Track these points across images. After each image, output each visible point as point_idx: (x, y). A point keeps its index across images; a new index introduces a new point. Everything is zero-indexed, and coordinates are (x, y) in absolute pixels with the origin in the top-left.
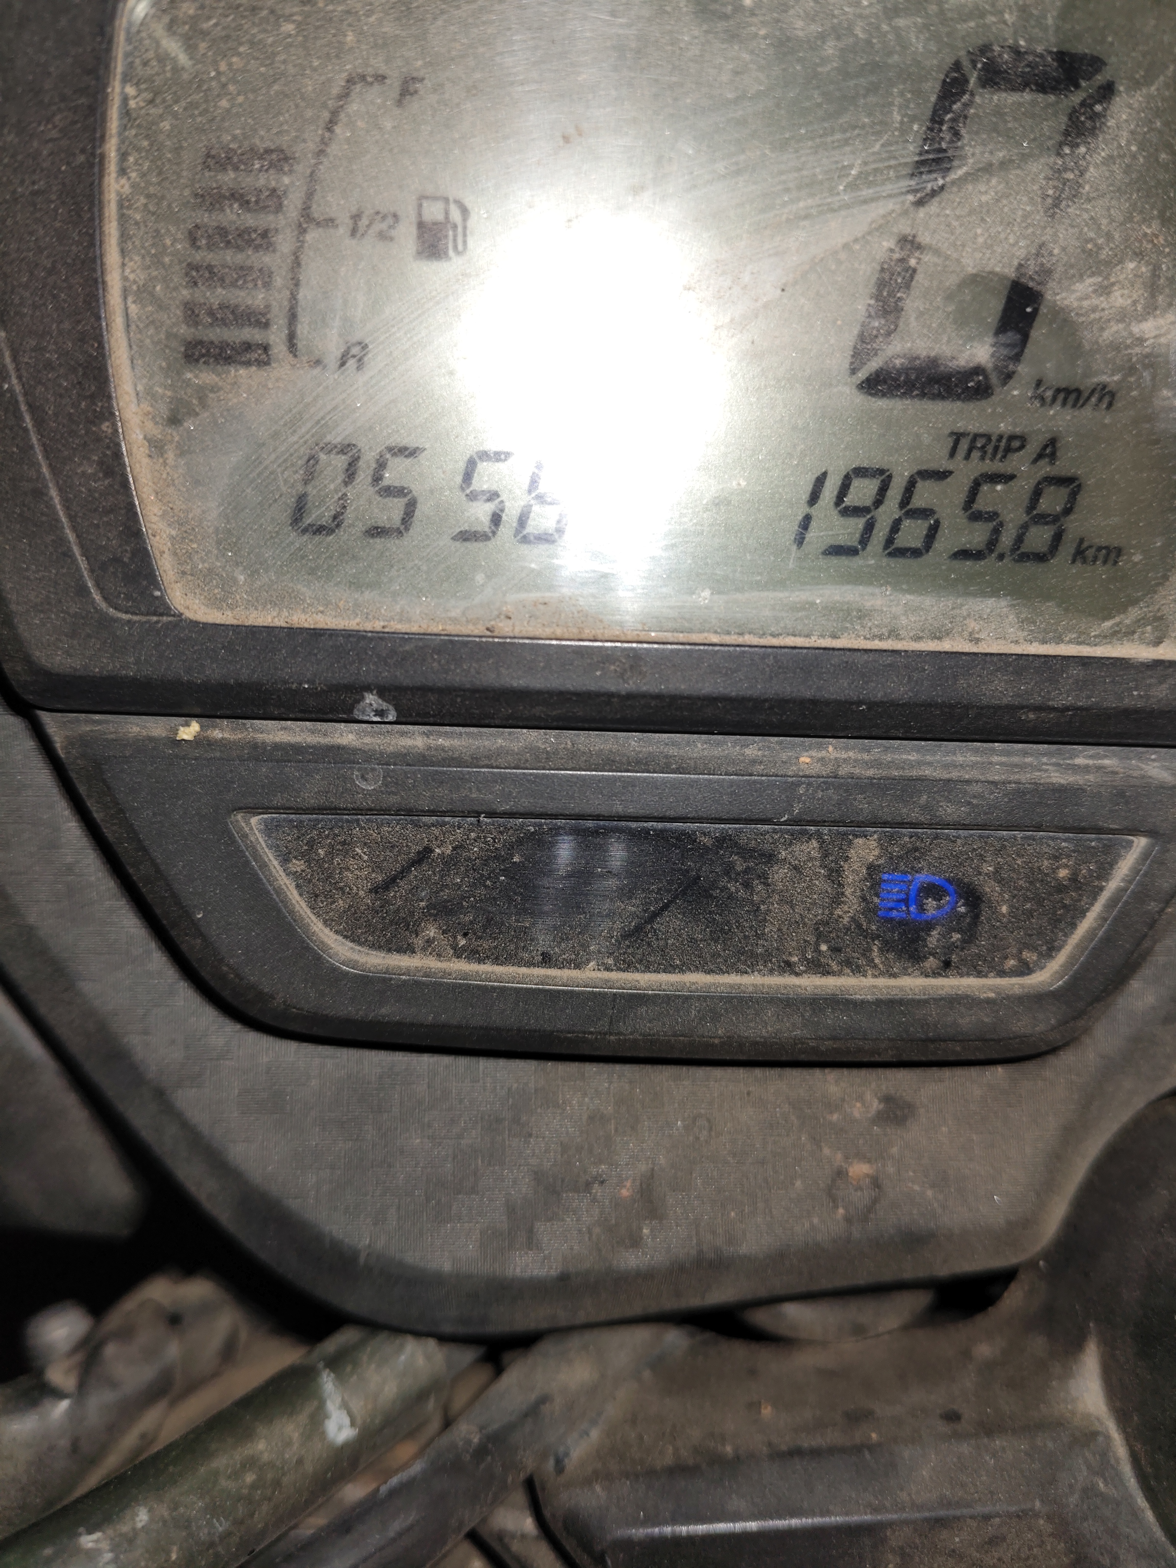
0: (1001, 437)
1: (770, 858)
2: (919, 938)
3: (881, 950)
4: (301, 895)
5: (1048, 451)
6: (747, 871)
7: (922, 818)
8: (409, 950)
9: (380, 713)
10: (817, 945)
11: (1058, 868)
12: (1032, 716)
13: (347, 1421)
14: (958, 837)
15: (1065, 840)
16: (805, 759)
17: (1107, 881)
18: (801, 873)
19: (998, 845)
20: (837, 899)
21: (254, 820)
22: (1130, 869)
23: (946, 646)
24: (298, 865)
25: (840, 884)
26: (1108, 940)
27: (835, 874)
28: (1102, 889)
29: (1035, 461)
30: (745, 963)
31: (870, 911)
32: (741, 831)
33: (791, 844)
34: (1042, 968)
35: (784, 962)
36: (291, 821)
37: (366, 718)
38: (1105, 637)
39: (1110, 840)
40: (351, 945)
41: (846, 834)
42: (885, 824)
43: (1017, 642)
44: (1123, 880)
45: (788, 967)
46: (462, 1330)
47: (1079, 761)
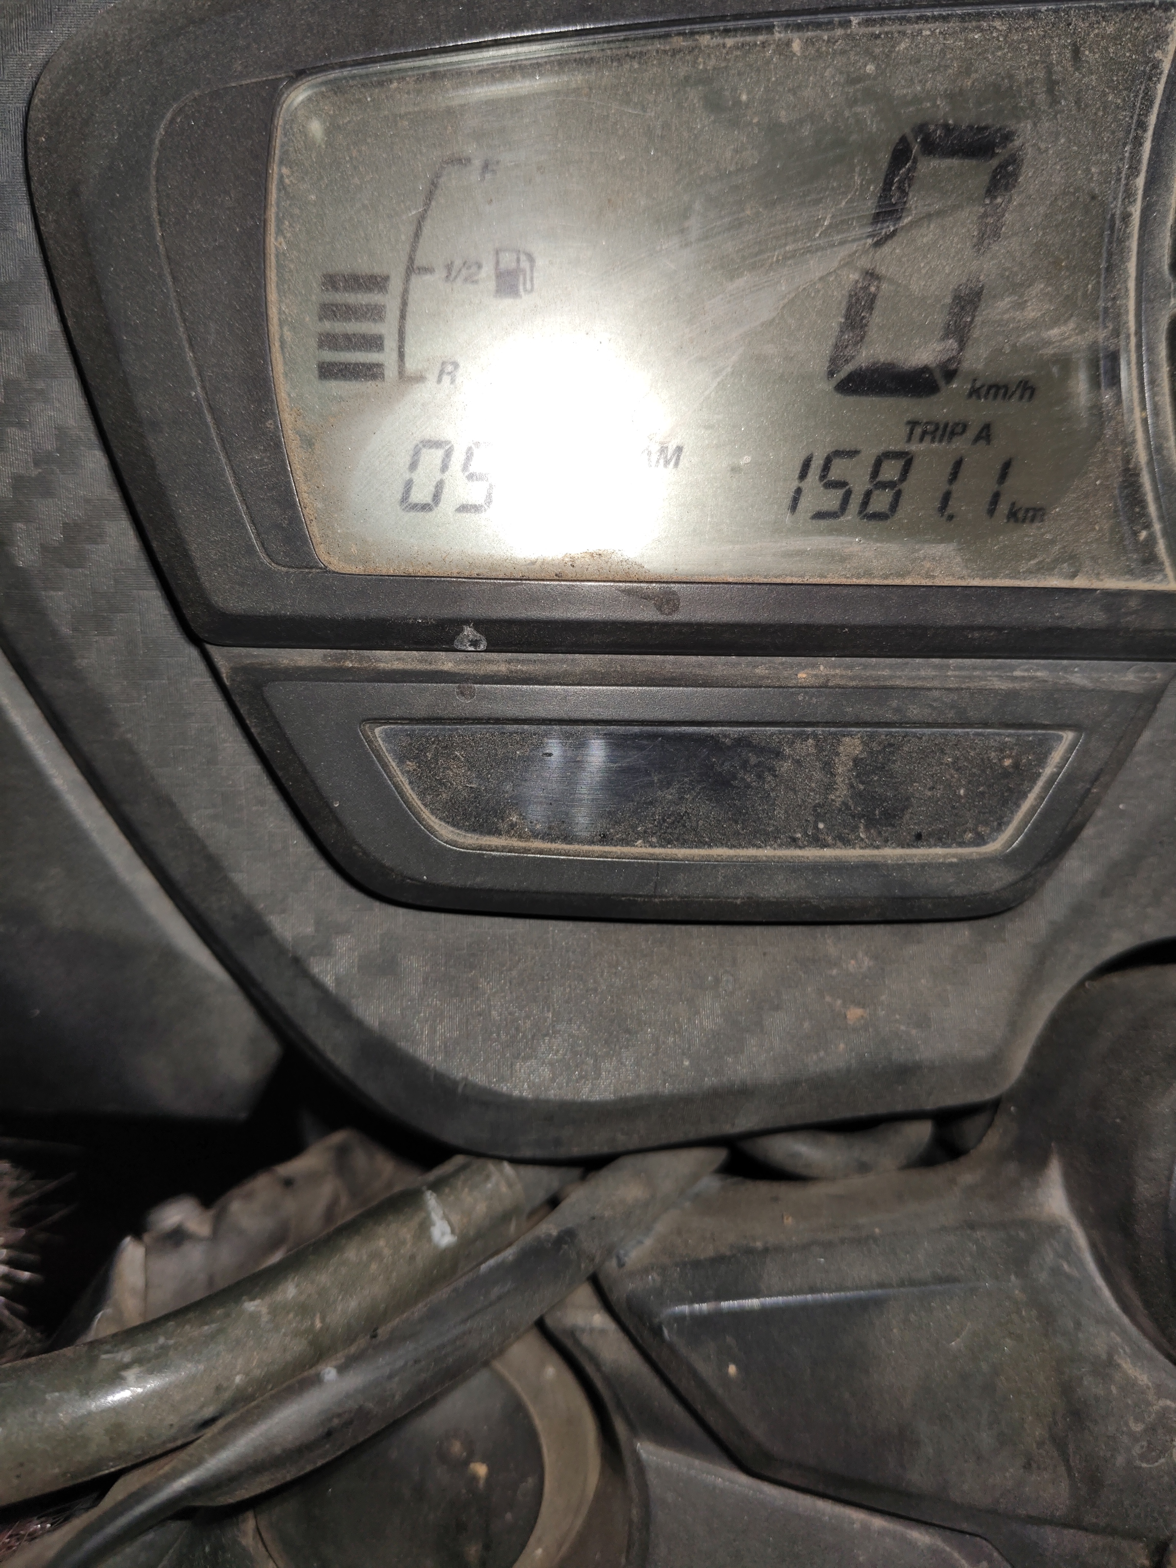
0: (946, 425)
1: (778, 754)
2: (896, 816)
3: (865, 827)
4: (412, 789)
5: (984, 434)
6: (759, 765)
7: (894, 718)
8: (497, 832)
9: (474, 643)
10: (816, 823)
11: (1003, 758)
12: (977, 635)
13: (448, 1229)
14: (924, 734)
15: (1008, 736)
16: (802, 675)
17: (1043, 768)
18: (801, 766)
19: (955, 740)
20: (830, 787)
21: (378, 730)
22: (1062, 758)
23: (908, 581)
24: (411, 765)
25: (832, 775)
26: (1046, 815)
27: (828, 767)
28: (1039, 775)
30: (759, 839)
31: (858, 796)
32: (753, 733)
33: (793, 743)
34: (994, 840)
35: (790, 838)
36: (406, 730)
37: (463, 648)
38: (1031, 572)
39: (1043, 735)
40: (451, 829)
41: (835, 733)
42: (866, 724)
43: (962, 578)
44: (1056, 767)
45: (793, 842)
46: (540, 1154)
47: (1017, 673)
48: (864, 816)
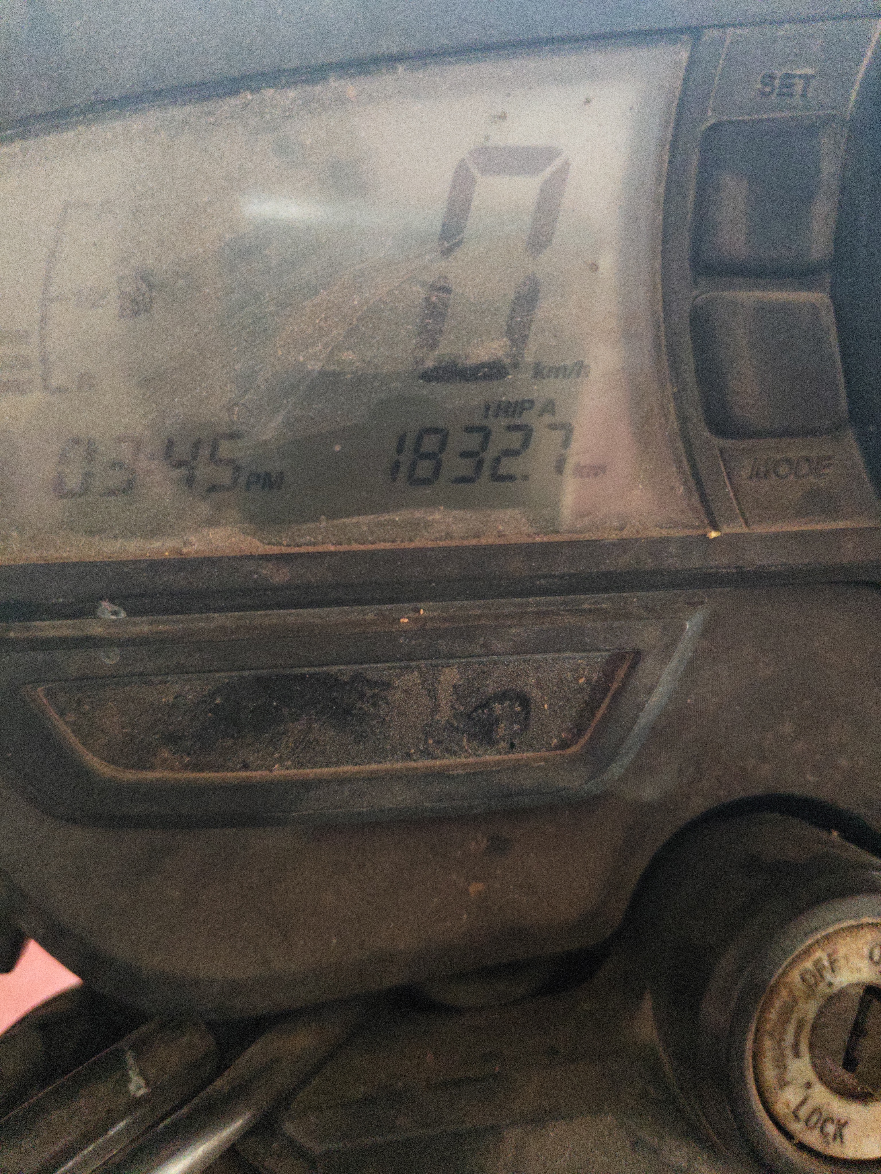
0: (517, 402)
1: (388, 685)
2: (491, 731)
3: (468, 741)
4: (76, 737)
5: (549, 408)
6: (374, 696)
7: (483, 652)
8: (152, 767)
9: (114, 613)
10: (426, 740)
11: (577, 677)
12: (543, 582)
13: (143, 1083)
14: (510, 662)
15: (580, 659)
16: (403, 620)
17: (612, 683)
18: (410, 694)
19: (536, 665)
20: (435, 709)
21: (39, 689)
22: (626, 675)
23: (483, 540)
24: (72, 717)
25: (436, 699)
27: (432, 693)
28: (609, 688)
29: (541, 415)
30: (379, 757)
31: (459, 715)
32: (367, 669)
33: (401, 675)
34: (575, 744)
35: (405, 753)
36: (66, 688)
37: (105, 617)
39: (611, 656)
40: (113, 766)
41: (436, 666)
42: (460, 657)
43: (529, 536)
45: (408, 756)
47: (585, 606)
48: (467, 731)
